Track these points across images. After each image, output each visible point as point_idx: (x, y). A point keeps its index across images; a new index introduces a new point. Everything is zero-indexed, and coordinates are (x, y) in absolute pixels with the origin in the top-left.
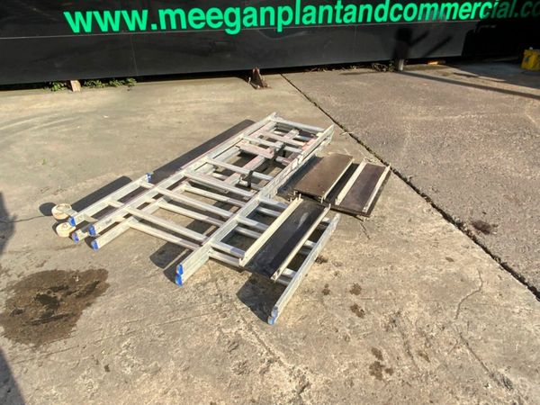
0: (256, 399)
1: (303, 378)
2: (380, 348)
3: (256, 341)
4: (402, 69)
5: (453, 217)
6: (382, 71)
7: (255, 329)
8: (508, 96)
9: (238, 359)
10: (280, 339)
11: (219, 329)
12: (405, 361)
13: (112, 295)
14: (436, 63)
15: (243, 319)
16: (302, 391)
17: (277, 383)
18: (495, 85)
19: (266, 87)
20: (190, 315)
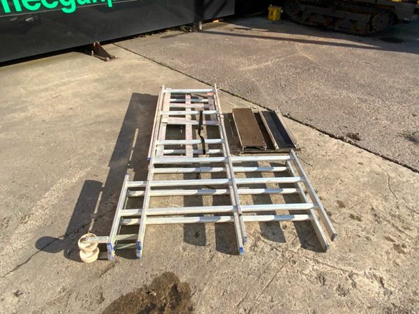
0: (369, 305)
1: (375, 276)
2: (387, 235)
3: (329, 268)
4: (201, 28)
5: (334, 134)
6: (189, 31)
7: (321, 261)
8: (280, 42)
9: (334, 286)
10: (340, 259)
11: (301, 272)
12: (403, 236)
13: (200, 291)
14: (217, 21)
15: (307, 258)
16: (383, 285)
17: (368, 288)
18: (267, 34)
19: (114, 57)
20: (273, 274)
